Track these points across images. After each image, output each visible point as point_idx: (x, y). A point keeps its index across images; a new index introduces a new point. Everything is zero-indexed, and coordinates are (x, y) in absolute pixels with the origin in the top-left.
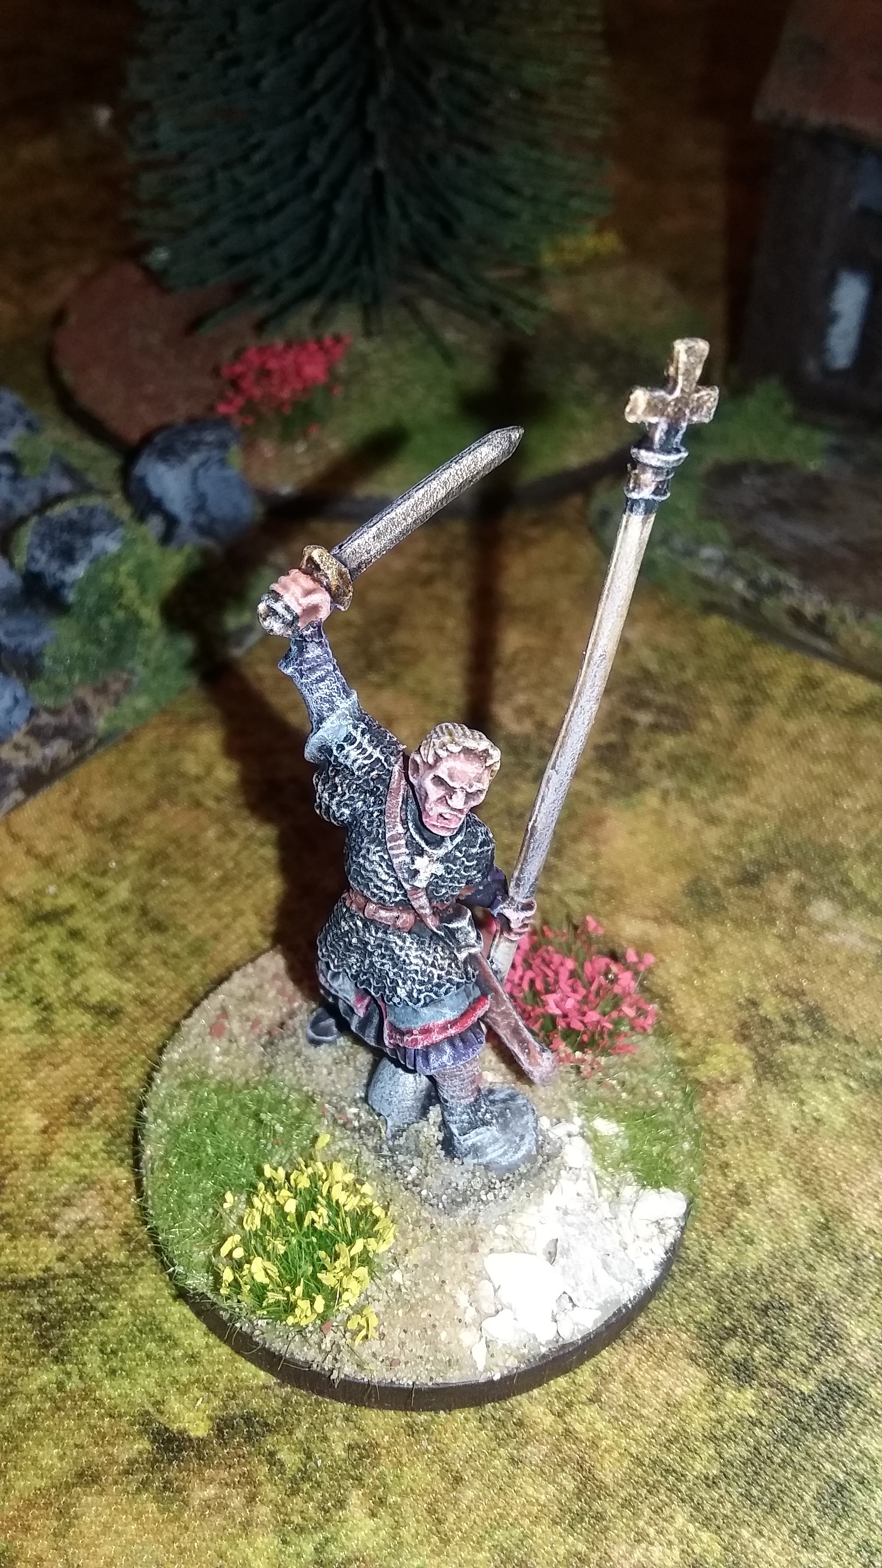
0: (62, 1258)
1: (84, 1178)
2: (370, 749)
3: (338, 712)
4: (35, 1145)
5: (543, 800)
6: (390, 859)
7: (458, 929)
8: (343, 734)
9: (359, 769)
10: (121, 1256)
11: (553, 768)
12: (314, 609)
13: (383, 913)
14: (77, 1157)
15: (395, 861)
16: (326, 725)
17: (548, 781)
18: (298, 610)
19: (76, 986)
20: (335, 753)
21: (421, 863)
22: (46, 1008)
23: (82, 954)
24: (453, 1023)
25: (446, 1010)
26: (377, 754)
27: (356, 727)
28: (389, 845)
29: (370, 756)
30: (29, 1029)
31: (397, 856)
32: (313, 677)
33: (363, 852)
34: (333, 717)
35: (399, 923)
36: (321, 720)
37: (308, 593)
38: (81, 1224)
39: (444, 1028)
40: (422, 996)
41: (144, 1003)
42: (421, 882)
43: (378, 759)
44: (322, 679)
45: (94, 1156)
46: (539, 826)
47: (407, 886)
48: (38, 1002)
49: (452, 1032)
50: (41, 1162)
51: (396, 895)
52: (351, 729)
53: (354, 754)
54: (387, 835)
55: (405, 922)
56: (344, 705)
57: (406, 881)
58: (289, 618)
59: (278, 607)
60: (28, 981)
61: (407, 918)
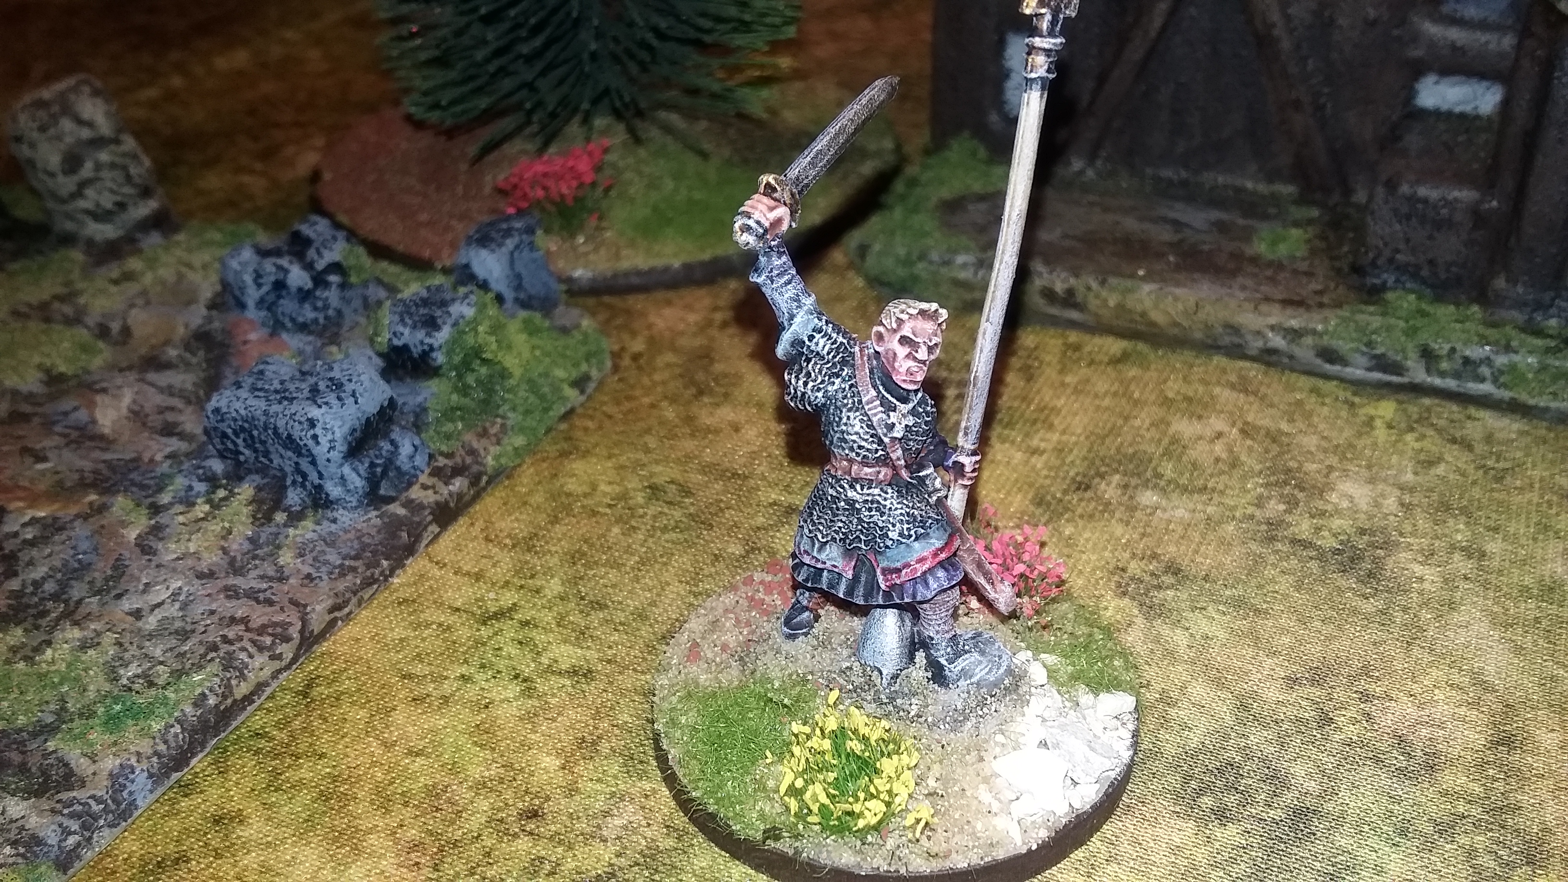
0: (619, 855)
1: (613, 795)
2: (834, 335)
3: (806, 308)
4: (560, 779)
5: (981, 351)
6: (870, 420)
7: (927, 476)
8: (811, 326)
9: (828, 353)
10: (670, 843)
11: (987, 320)
12: (778, 221)
13: (867, 470)
14: (599, 780)
15: (875, 419)
16: (797, 320)
17: (984, 334)
18: (767, 224)
19: (545, 661)
20: (807, 343)
21: (894, 417)
22: (525, 680)
23: (540, 637)
24: (941, 550)
25: (932, 541)
26: (840, 339)
27: (820, 320)
28: (866, 407)
29: (835, 342)
30: (516, 699)
31: (875, 415)
32: (782, 281)
33: (844, 420)
34: (801, 314)
35: (881, 476)
36: (792, 317)
37: (771, 209)
38: (625, 828)
39: (935, 555)
40: (912, 532)
41: (609, 662)
42: (898, 433)
43: (842, 343)
44: (789, 282)
45: (615, 777)
46: (981, 375)
47: (886, 440)
48: (516, 677)
49: (943, 556)
50: (572, 791)
51: (877, 451)
52: (816, 321)
53: (822, 342)
54: (864, 400)
55: (886, 474)
56: (809, 302)
57: (885, 435)
58: (761, 231)
59: (751, 223)
60: (502, 664)
61: (885, 473)
